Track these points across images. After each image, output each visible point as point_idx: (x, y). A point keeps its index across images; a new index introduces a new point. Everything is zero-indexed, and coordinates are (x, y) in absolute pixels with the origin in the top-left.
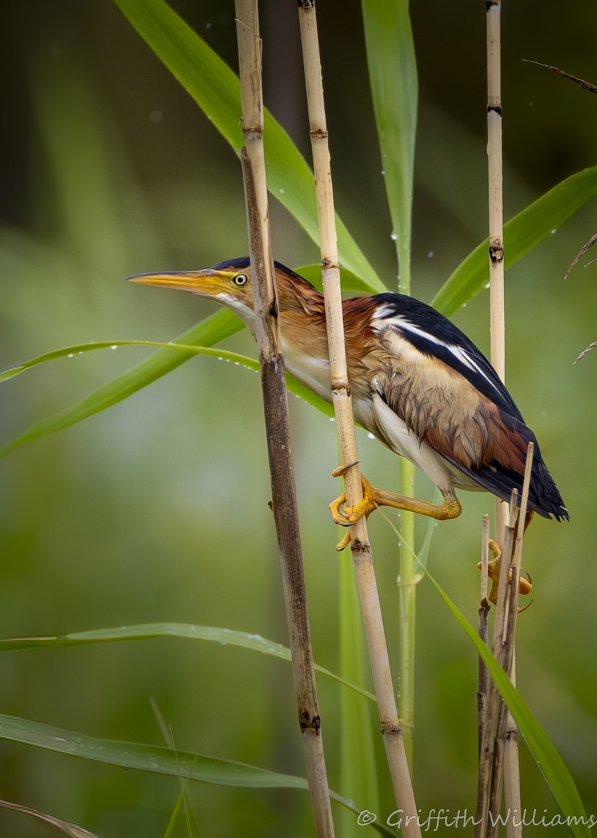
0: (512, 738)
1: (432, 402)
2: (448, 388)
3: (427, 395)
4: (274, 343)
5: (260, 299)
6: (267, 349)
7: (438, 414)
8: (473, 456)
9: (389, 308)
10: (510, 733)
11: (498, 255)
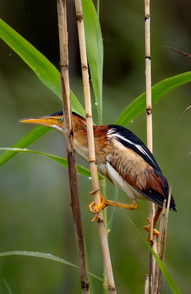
1: (128, 165)
2: (135, 160)
3: (127, 163)
7: (131, 170)
8: (143, 186)
11: (150, 112)
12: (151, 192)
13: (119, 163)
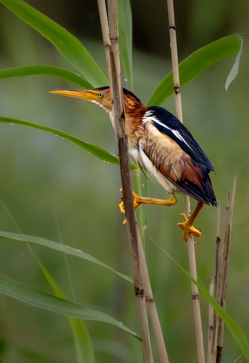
0: (196, 298)
1: (163, 153)
2: (170, 147)
3: (161, 150)
4: (123, 130)
5: (117, 111)
6: (120, 132)
7: (165, 158)
8: (178, 177)
9: (151, 112)
10: (195, 296)
11: (178, 90)
12: (186, 183)
13: (153, 151)
